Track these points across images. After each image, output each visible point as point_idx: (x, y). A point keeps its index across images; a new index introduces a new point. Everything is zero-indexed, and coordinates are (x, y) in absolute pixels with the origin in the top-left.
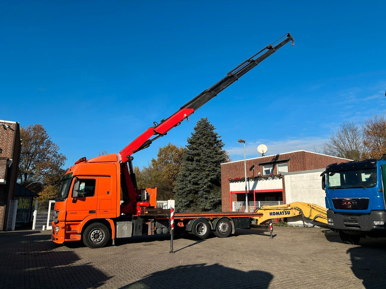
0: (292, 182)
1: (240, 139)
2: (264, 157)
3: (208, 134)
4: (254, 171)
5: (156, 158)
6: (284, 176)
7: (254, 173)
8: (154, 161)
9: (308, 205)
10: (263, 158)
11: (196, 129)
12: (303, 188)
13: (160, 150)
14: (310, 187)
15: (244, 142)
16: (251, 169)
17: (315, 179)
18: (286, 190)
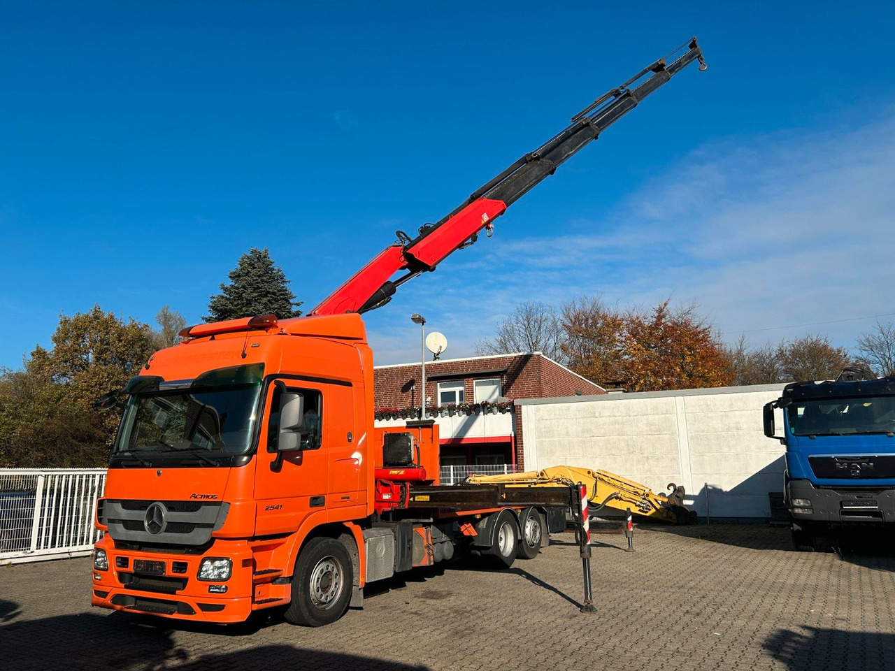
0: (540, 420)
1: (417, 313)
2: (437, 362)
3: (274, 294)
4: (413, 394)
5: (50, 348)
6: (520, 406)
7: (413, 398)
8: (40, 354)
9: (589, 473)
10: (435, 364)
11: (239, 276)
12: (568, 434)
13: (65, 322)
14: (583, 432)
15: (423, 323)
16: (406, 389)
17: (597, 415)
18: (524, 438)
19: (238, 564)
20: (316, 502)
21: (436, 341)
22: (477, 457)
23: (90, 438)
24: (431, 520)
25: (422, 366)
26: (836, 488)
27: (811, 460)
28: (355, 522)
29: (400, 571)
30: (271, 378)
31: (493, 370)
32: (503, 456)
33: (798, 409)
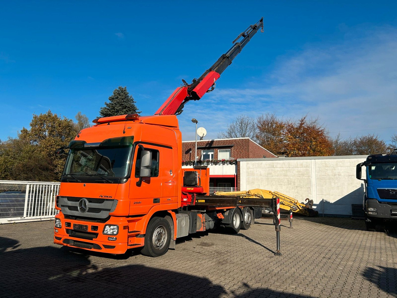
0: (249, 168)
2: (202, 141)
3: (129, 107)
4: (190, 155)
5: (29, 129)
6: (240, 162)
7: (190, 157)
8: (25, 131)
9: (270, 192)
10: (201, 142)
11: (113, 99)
12: (261, 175)
13: (35, 117)
14: (268, 174)
15: (197, 122)
16: (187, 152)
17: (275, 167)
18: (241, 176)
19: (121, 228)
20: (156, 201)
21: (201, 131)
22: (218, 183)
23: (47, 169)
24: (205, 211)
25: (195, 142)
26: (389, 203)
27: (378, 190)
28: (173, 211)
29: (191, 233)
30: (137, 143)
31: (227, 145)
32: (230, 183)
33: (372, 167)
